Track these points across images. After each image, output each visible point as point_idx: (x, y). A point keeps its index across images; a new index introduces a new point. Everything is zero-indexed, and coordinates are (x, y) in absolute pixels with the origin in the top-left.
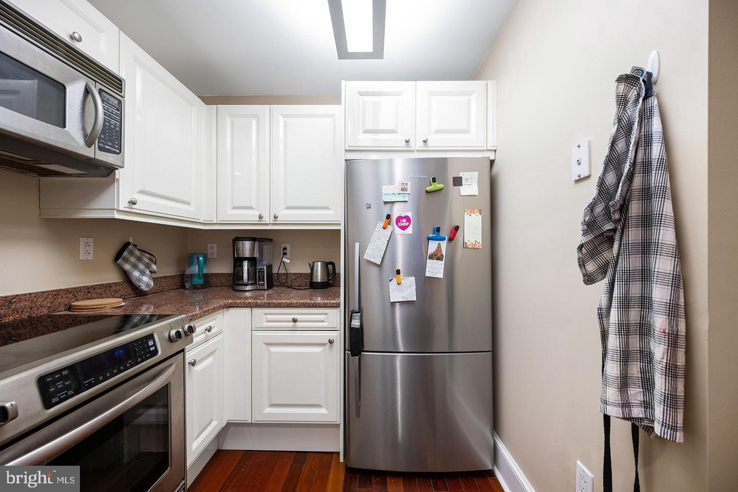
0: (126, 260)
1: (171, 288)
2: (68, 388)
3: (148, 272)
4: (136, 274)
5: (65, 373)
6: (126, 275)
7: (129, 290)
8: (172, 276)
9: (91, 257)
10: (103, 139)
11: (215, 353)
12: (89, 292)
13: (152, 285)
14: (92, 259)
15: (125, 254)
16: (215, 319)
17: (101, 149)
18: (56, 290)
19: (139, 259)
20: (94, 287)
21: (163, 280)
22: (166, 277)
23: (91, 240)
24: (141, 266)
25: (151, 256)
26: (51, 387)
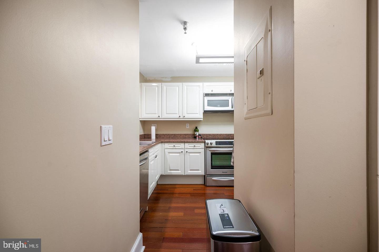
2: (219, 144)
5: (219, 142)
26: (217, 143)
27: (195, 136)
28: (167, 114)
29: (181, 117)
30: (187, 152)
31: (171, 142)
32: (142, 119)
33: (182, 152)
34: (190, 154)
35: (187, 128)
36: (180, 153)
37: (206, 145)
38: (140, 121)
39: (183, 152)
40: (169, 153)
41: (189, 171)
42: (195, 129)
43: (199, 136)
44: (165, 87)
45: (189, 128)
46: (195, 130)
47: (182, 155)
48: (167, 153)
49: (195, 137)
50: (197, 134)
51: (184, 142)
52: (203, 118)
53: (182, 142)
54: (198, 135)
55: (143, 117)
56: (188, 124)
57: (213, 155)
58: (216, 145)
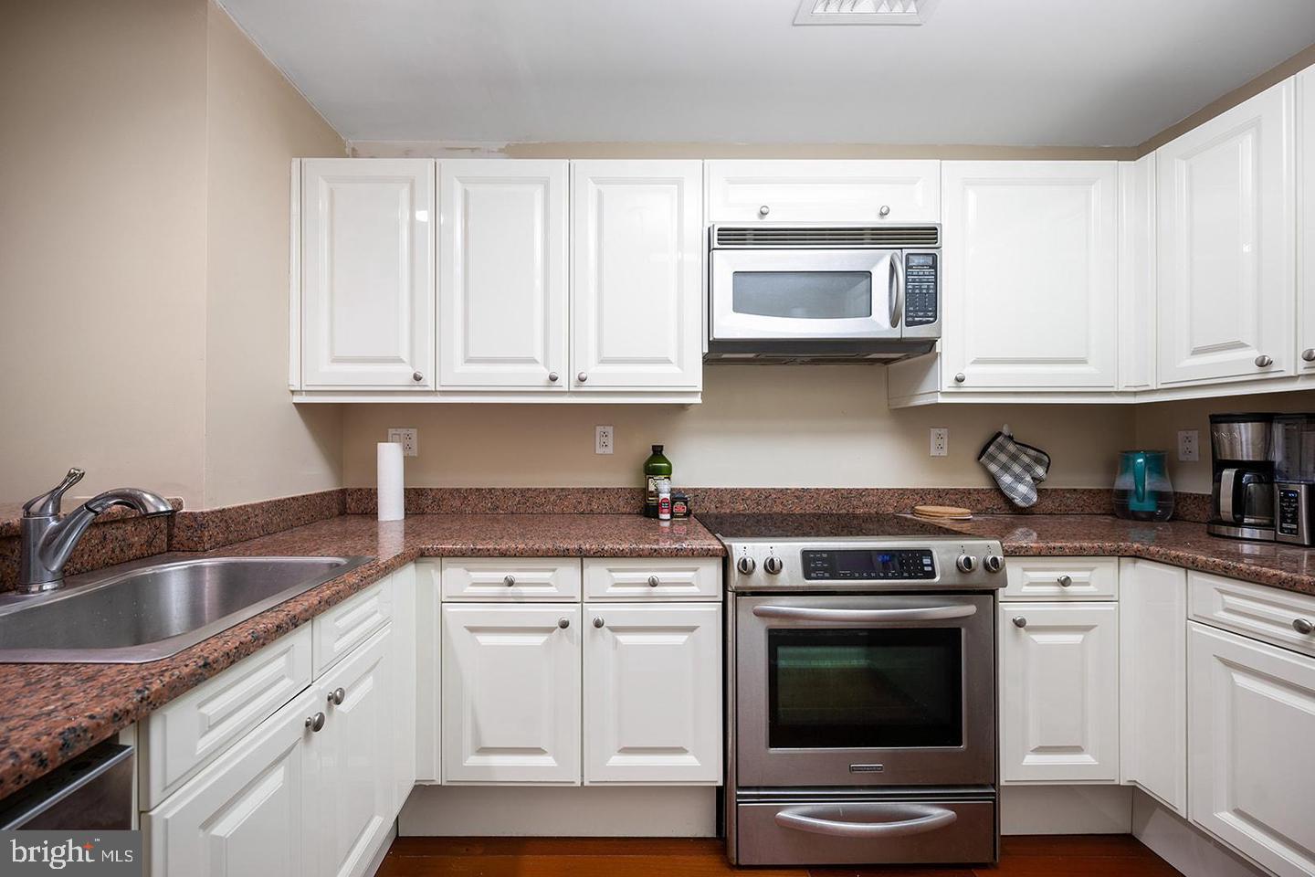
0: (993, 459)
1: (1087, 510)
2: (825, 570)
3: (1028, 478)
4: (1007, 479)
5: (824, 555)
6: (993, 479)
7: (999, 502)
8: (1090, 491)
9: (944, 453)
10: (911, 311)
11: (1092, 631)
12: (940, 496)
13: (1035, 500)
14: (946, 454)
15: (992, 449)
16: (1092, 569)
17: (908, 324)
18: (902, 489)
19: (1014, 458)
20: (947, 492)
21: (1068, 495)
22: (1075, 490)
23: (944, 431)
24: (1017, 469)
25: (1039, 454)
26: (812, 563)
27: (647, 506)
28: (469, 361)
29: (563, 383)
30: (598, 625)
31: (488, 554)
32: (309, 392)
33: (564, 625)
34: (624, 639)
35: (599, 451)
36: (550, 630)
37: (736, 579)
38: (298, 405)
39: (575, 626)
40: (473, 630)
41: (618, 760)
42: (651, 460)
43: (674, 500)
44: (458, 189)
45: (609, 450)
46: (647, 465)
47: (567, 644)
48: (457, 635)
49: (650, 510)
50: (664, 488)
51: (582, 555)
52: (700, 388)
53: (565, 554)
54: (668, 496)
55: (313, 381)
56: (610, 430)
57: (781, 650)
58: (807, 576)
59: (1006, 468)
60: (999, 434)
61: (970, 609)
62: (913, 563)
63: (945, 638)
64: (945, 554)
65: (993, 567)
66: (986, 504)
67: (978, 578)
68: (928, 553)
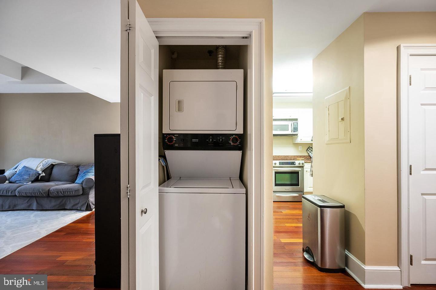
0: (308, 151)
2: (282, 164)
6: (309, 154)
9: (301, 150)
10: (294, 130)
15: (308, 149)
17: (294, 132)
20: (301, 156)
23: (300, 147)
26: (280, 163)
57: (276, 174)
58: (280, 165)
59: (310, 152)
60: (310, 147)
61: (300, 169)
62: (293, 163)
63: (297, 173)
64: (297, 163)
65: (303, 164)
66: (308, 158)
67: (301, 165)
68: (295, 162)
